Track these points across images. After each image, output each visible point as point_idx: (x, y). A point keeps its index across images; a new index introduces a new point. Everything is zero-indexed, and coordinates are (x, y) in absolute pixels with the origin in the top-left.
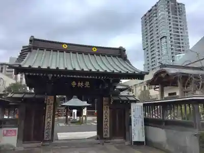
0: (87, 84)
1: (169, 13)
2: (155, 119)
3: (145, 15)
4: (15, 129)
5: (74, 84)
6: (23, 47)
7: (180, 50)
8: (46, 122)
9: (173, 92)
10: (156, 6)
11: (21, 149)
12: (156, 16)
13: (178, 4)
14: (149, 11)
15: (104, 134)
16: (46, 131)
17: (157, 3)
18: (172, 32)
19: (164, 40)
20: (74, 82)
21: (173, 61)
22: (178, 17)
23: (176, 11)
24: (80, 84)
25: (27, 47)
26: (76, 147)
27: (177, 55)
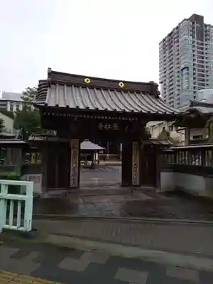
0: (115, 126)
1: (193, 37)
2: (179, 165)
3: (164, 40)
4: (39, 175)
5: (101, 125)
6: (40, 81)
7: (203, 85)
8: (72, 168)
9: (198, 135)
10: (177, 28)
11: (46, 196)
12: (178, 41)
13: (206, 26)
14: (170, 35)
15: (133, 180)
16: (72, 178)
17: (180, 24)
18: (196, 63)
19: (185, 71)
20: (101, 124)
21: (195, 97)
22: (205, 42)
23: (202, 36)
24: (108, 127)
25: (45, 81)
26: (106, 195)
27: (201, 91)
